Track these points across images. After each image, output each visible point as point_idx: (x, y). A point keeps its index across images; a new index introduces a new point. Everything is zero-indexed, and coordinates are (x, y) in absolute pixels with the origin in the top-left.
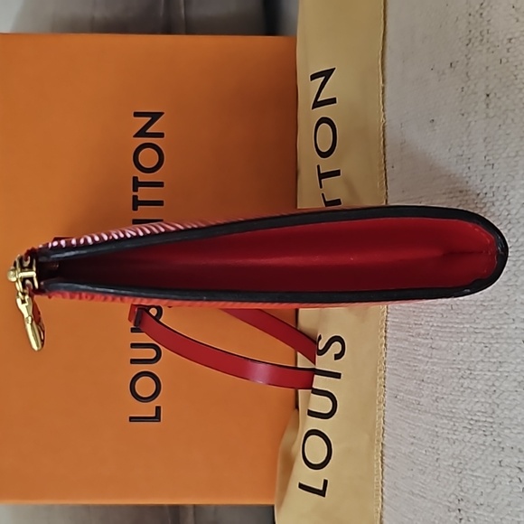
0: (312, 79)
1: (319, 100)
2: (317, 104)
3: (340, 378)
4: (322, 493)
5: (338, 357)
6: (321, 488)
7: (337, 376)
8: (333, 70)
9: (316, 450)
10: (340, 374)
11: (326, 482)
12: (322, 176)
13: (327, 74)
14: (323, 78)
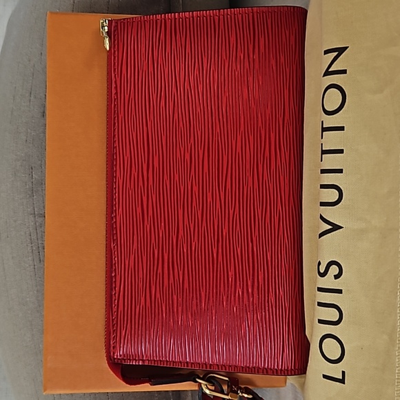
0: (325, 54)
1: (330, 70)
2: (327, 73)
3: (341, 293)
4: (342, 381)
5: (337, 277)
6: (341, 378)
7: (340, 291)
8: (347, 48)
9: (332, 349)
10: (341, 290)
11: (343, 373)
12: (324, 130)
13: (341, 51)
14: (337, 53)
